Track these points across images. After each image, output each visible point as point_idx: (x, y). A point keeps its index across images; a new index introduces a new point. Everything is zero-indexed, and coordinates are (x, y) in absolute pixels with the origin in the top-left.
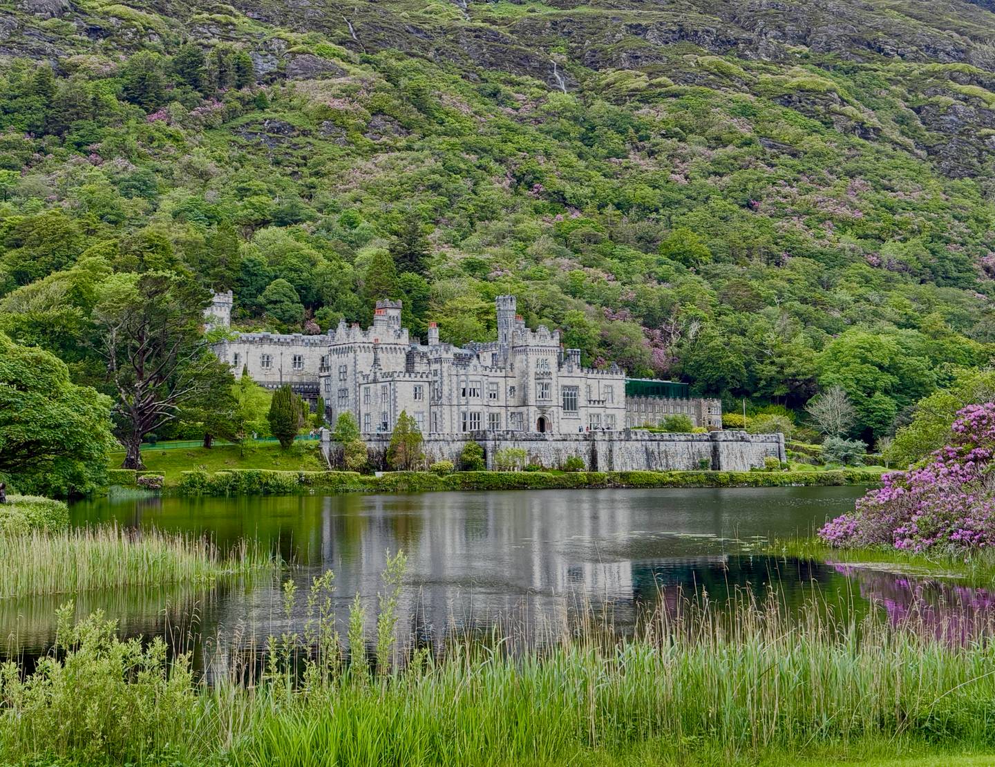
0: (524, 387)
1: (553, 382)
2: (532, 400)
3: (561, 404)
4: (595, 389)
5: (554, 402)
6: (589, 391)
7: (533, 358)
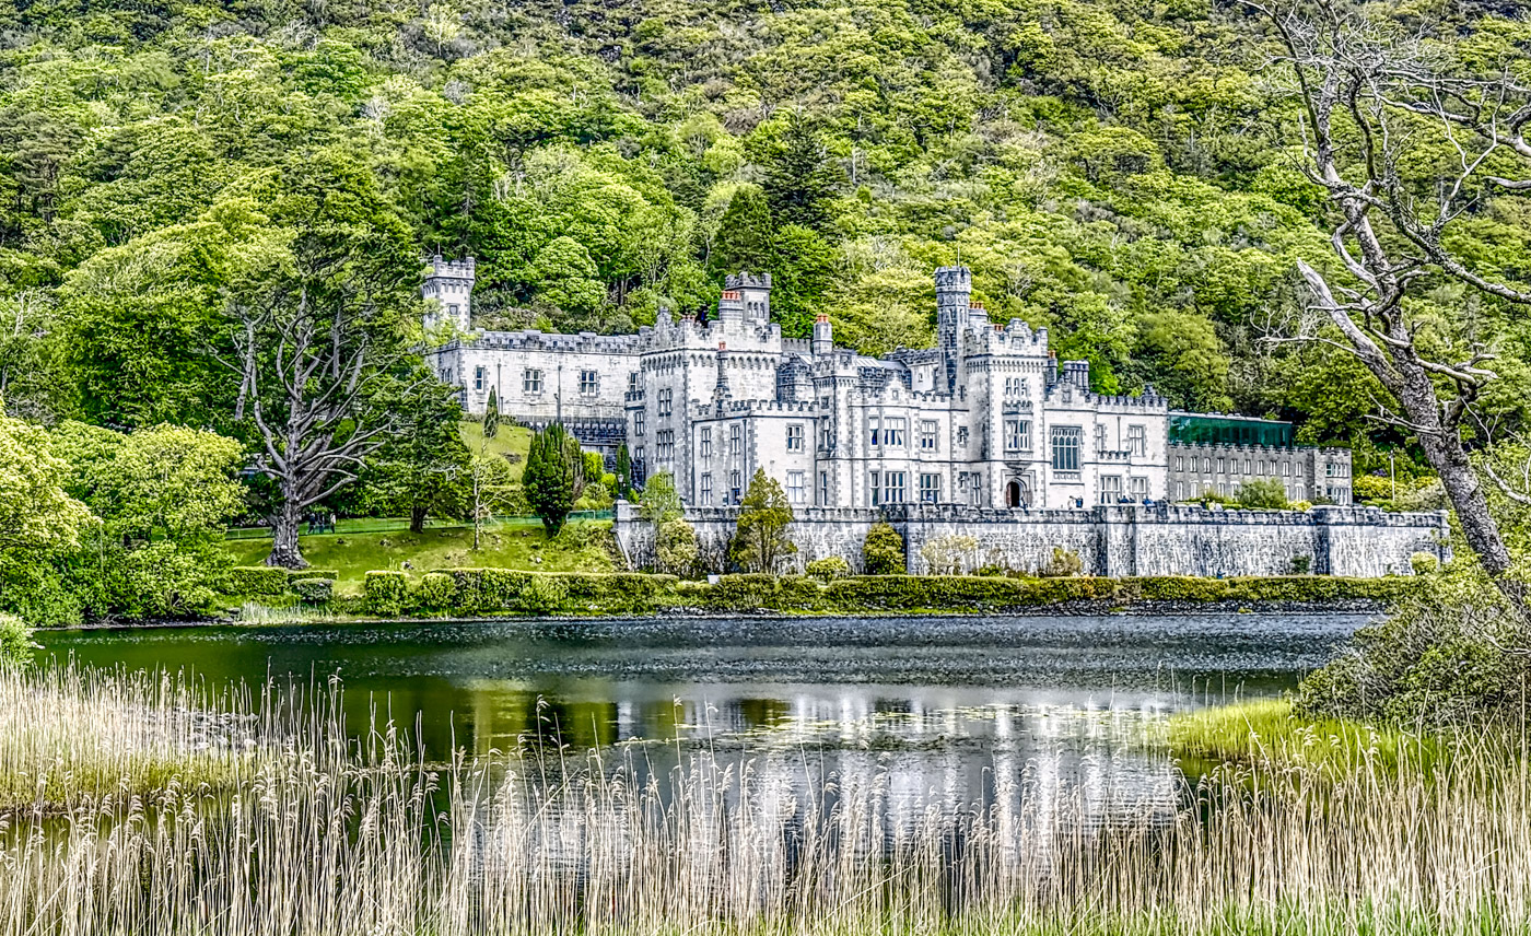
0: (984, 428)
1: (1037, 421)
2: (996, 450)
3: (1048, 458)
4: (1111, 433)
5: (1037, 456)
6: (1102, 438)
7: (998, 378)
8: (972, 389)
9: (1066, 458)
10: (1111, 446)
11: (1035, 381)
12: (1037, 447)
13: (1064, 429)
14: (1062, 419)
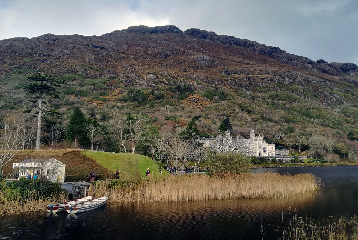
1: (262, 147)
2: (258, 150)
4: (269, 148)
5: (262, 150)
6: (268, 148)
7: (258, 142)
8: (254, 143)
9: (265, 150)
10: (269, 149)
11: (261, 142)
12: (262, 149)
13: (265, 147)
14: (264, 146)
